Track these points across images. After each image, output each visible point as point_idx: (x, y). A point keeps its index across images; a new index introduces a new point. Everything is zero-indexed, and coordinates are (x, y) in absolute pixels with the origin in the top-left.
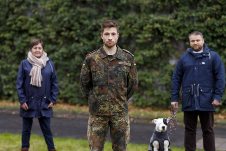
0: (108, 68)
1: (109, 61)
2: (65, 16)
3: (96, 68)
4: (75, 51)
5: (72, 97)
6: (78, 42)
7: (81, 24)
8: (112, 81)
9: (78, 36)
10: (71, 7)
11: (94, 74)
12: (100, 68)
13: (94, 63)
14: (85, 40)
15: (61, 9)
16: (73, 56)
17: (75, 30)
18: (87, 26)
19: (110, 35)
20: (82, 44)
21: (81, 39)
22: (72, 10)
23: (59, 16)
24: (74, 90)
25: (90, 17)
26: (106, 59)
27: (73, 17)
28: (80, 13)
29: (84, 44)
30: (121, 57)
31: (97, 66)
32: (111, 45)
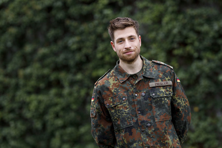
0: (134, 97)
1: (133, 85)
2: (174, 27)
3: (114, 101)
4: (197, 72)
5: (207, 140)
6: (200, 59)
7: (198, 33)
8: (144, 118)
9: (198, 51)
10: (179, 12)
11: (113, 111)
12: (121, 99)
13: (108, 93)
14: (209, 55)
15: (166, 19)
16: (197, 80)
17: (192, 44)
18: (207, 33)
19: (127, 40)
20: (205, 61)
21: (203, 54)
22: (181, 17)
23: (165, 29)
24: (210, 128)
25: (209, 20)
26: (128, 82)
27: (184, 26)
28: (193, 17)
29: (209, 60)
30: (151, 74)
31: (116, 96)
32: (131, 57)
